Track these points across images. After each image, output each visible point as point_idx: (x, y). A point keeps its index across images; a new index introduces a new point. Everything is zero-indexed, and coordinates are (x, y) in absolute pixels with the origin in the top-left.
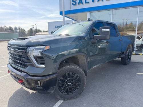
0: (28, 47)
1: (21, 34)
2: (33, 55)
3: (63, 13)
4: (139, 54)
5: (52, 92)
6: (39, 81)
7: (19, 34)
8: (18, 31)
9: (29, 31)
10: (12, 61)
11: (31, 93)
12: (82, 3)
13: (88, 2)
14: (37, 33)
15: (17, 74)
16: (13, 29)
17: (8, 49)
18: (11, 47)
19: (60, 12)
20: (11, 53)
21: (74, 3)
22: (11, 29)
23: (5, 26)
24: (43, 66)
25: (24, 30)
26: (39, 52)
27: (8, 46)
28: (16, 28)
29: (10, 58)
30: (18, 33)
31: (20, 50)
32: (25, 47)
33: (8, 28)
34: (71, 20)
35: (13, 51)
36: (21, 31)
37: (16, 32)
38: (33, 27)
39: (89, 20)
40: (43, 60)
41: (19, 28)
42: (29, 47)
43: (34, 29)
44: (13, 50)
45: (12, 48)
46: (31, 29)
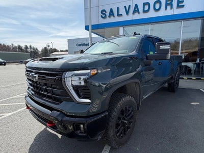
0: (64, 73)
1: (33, 54)
2: (72, 84)
3: (90, 28)
4: (191, 79)
5: (99, 138)
6: (82, 124)
7: (31, 55)
8: (29, 50)
9: (42, 51)
10: (33, 93)
11: (60, 138)
12: (114, 16)
13: (121, 15)
14: (53, 53)
15: (44, 113)
16: (23, 48)
17: (27, 75)
18: (32, 72)
19: (85, 26)
20: (33, 81)
21: (104, 16)
22: (20, 48)
23: (13, 45)
24: (88, 101)
25: (37, 50)
26: (82, 80)
27: (27, 71)
28: (26, 47)
29: (29, 88)
30: (29, 52)
31: (49, 76)
32: (59, 73)
33: (16, 47)
34: (98, 36)
35: (37, 79)
36: (32, 50)
37: (27, 52)
38: (49, 46)
39: (135, 34)
40: (88, 91)
41: (30, 47)
42: (64, 71)
43: (49, 48)
44: (37, 76)
45: (36, 74)
46: (46, 48)
